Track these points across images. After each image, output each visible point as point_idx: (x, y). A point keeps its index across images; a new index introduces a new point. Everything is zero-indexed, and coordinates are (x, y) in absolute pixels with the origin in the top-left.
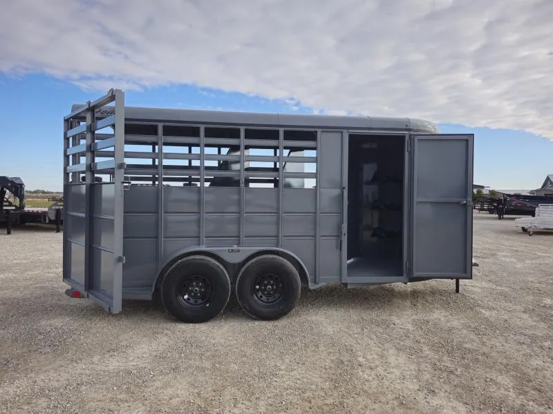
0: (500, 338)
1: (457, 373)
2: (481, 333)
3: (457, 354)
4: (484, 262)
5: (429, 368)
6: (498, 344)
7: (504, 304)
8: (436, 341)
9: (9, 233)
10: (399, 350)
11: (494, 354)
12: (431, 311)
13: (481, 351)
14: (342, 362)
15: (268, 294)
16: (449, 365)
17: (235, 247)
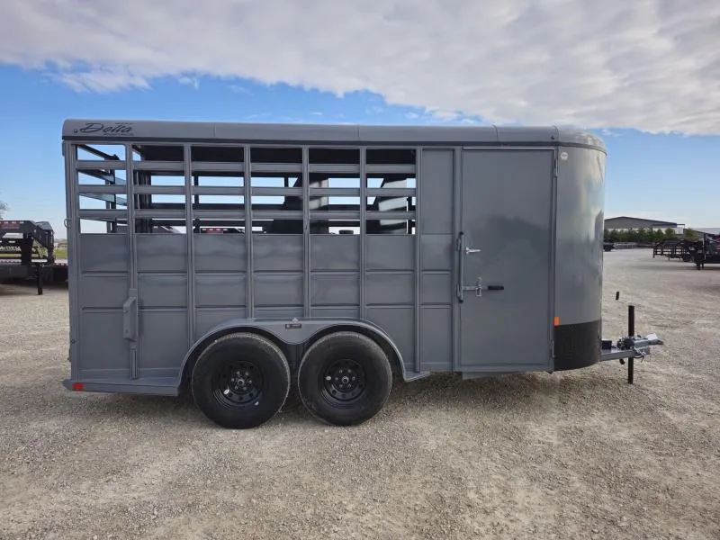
0: (695, 461)
1: (623, 524)
2: (664, 452)
3: (625, 489)
4: (673, 334)
5: (577, 512)
6: (690, 472)
7: (701, 402)
8: (592, 465)
9: (40, 293)
10: (533, 479)
11: (683, 491)
12: (588, 413)
13: (663, 485)
14: (442, 501)
15: (343, 388)
16: (610, 509)
17: (295, 321)
